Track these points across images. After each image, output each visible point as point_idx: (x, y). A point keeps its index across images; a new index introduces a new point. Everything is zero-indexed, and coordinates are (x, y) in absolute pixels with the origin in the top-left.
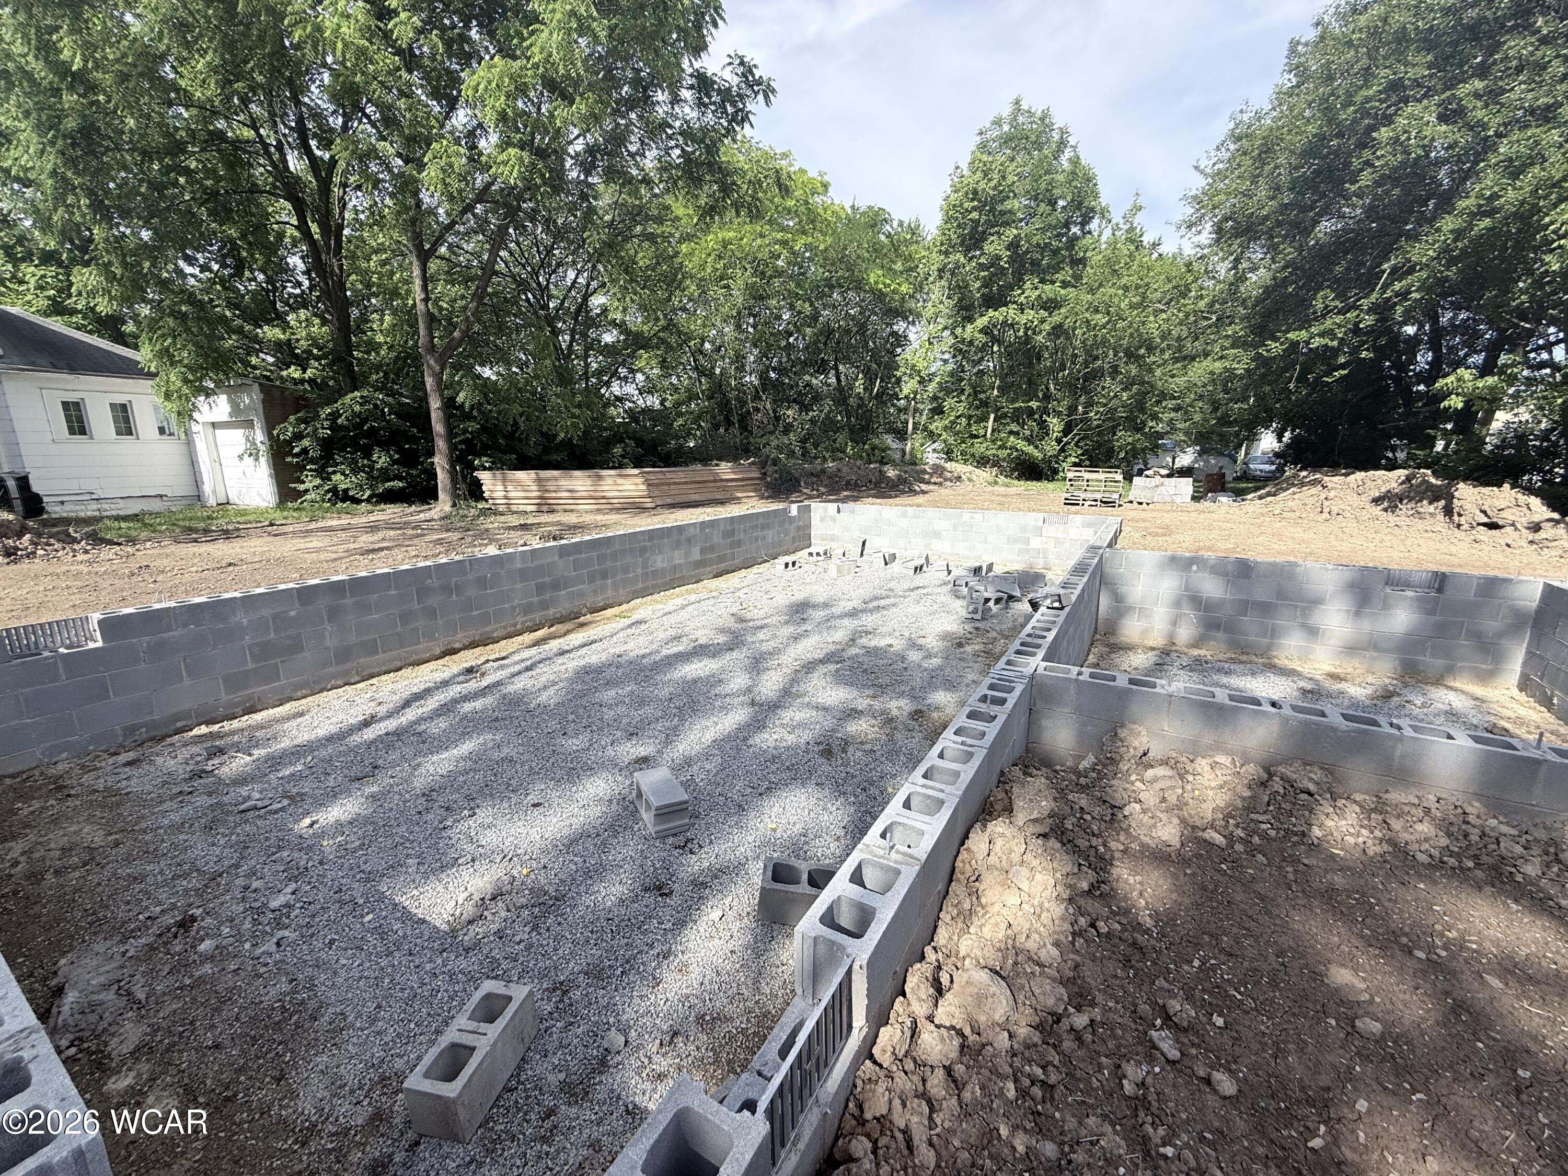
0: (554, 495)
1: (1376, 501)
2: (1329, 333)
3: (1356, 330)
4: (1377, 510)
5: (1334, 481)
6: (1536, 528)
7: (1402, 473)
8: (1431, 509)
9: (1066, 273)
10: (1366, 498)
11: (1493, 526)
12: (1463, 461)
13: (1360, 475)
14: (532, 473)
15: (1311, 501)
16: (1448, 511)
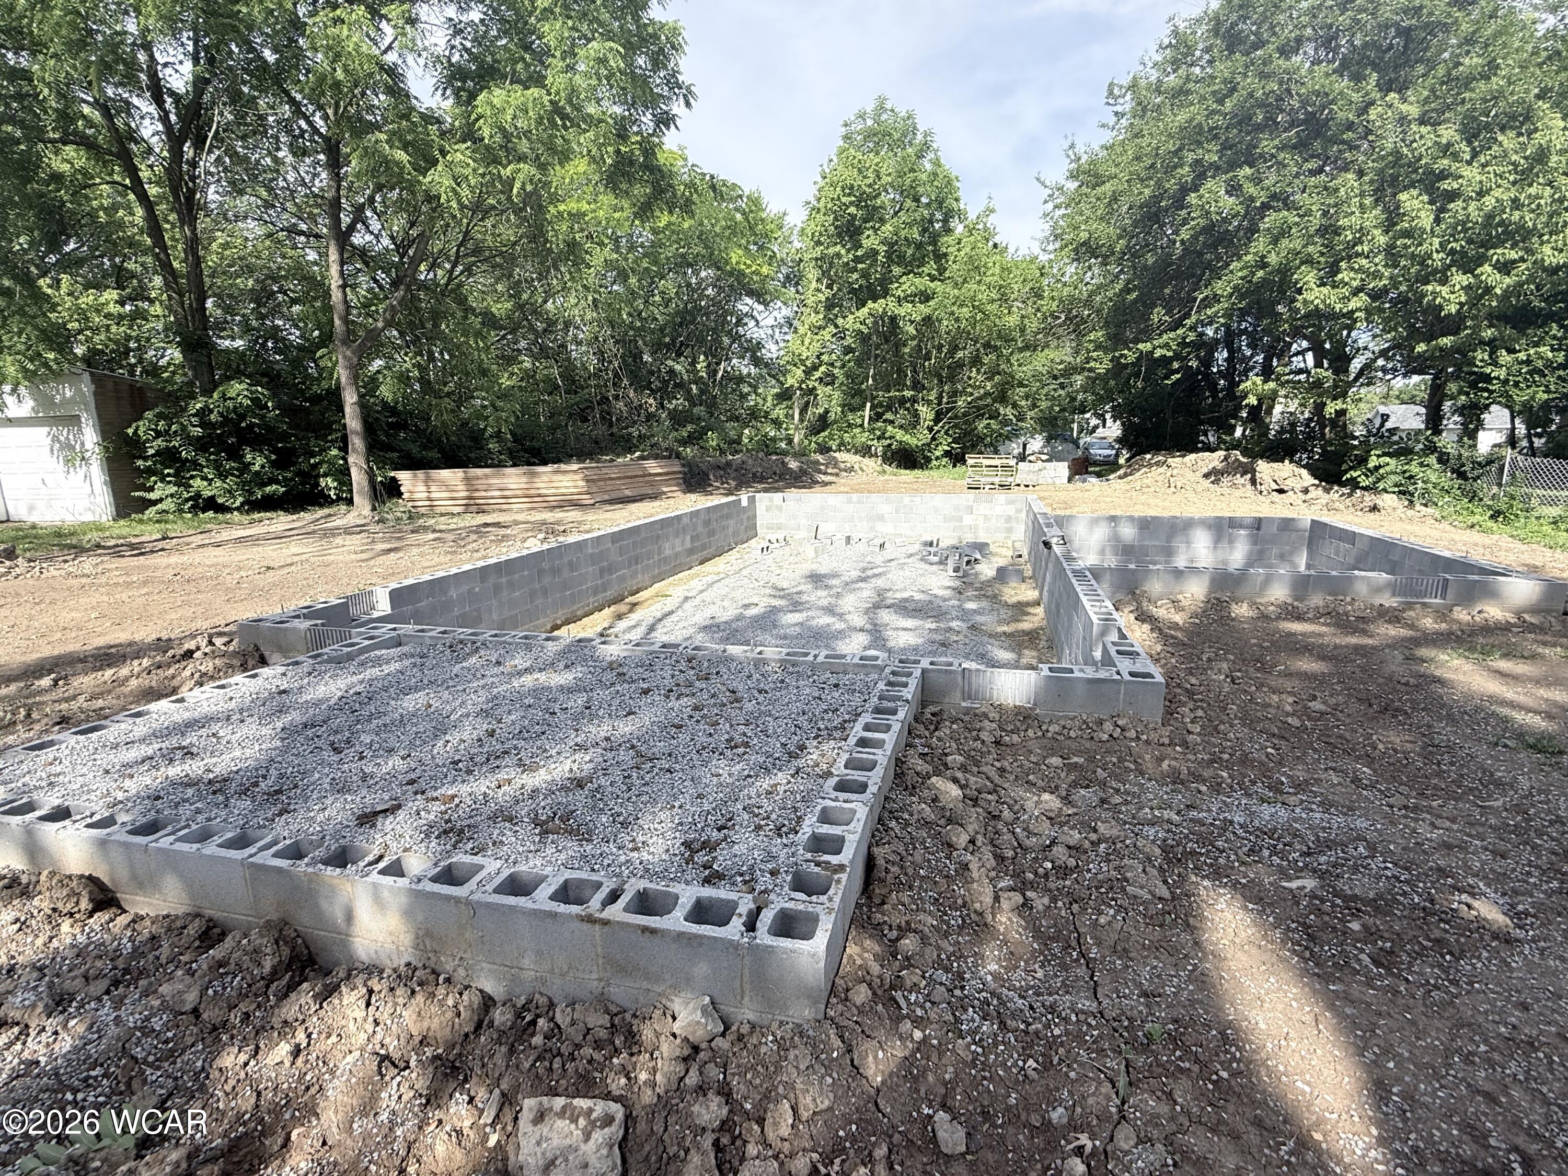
0: (483, 494)
1: (1206, 476)
2: (1166, 346)
3: (1183, 344)
4: (1206, 483)
5: (1175, 461)
6: (1306, 491)
7: (1221, 454)
8: (1242, 481)
9: (930, 267)
10: (1199, 474)
11: (1281, 491)
12: (1258, 443)
13: (1193, 456)
14: (459, 473)
15: (1160, 478)
16: (1253, 482)
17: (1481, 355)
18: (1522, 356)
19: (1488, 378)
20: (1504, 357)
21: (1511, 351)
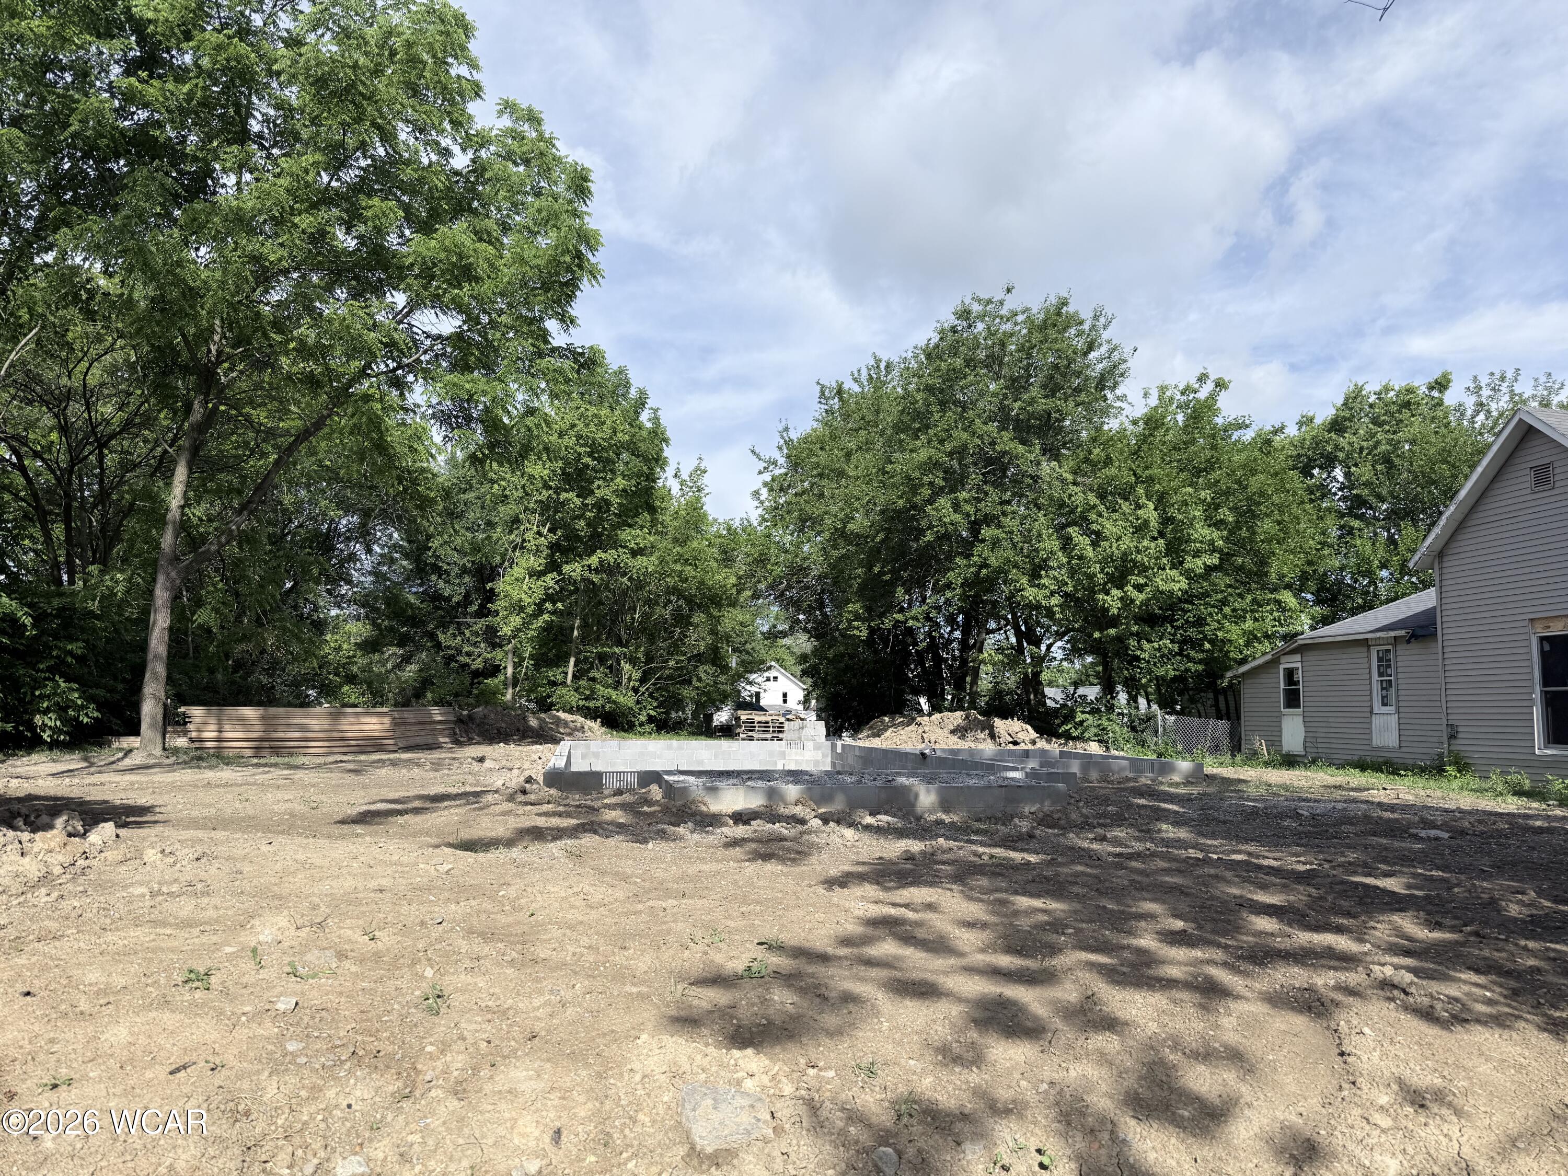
1: (953, 732)
4: (954, 738)
5: (924, 720)
6: (1033, 741)
7: (961, 713)
10: (947, 731)
11: (1015, 743)
15: (913, 735)
16: (993, 734)
17: (1133, 643)
18: (1156, 645)
19: (1137, 659)
20: (1146, 645)
21: (1149, 641)
